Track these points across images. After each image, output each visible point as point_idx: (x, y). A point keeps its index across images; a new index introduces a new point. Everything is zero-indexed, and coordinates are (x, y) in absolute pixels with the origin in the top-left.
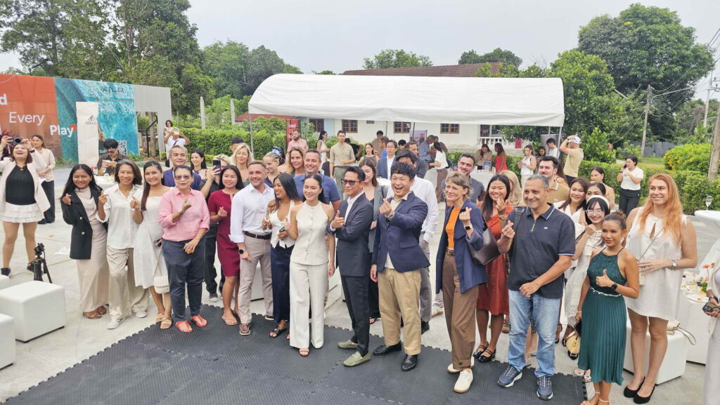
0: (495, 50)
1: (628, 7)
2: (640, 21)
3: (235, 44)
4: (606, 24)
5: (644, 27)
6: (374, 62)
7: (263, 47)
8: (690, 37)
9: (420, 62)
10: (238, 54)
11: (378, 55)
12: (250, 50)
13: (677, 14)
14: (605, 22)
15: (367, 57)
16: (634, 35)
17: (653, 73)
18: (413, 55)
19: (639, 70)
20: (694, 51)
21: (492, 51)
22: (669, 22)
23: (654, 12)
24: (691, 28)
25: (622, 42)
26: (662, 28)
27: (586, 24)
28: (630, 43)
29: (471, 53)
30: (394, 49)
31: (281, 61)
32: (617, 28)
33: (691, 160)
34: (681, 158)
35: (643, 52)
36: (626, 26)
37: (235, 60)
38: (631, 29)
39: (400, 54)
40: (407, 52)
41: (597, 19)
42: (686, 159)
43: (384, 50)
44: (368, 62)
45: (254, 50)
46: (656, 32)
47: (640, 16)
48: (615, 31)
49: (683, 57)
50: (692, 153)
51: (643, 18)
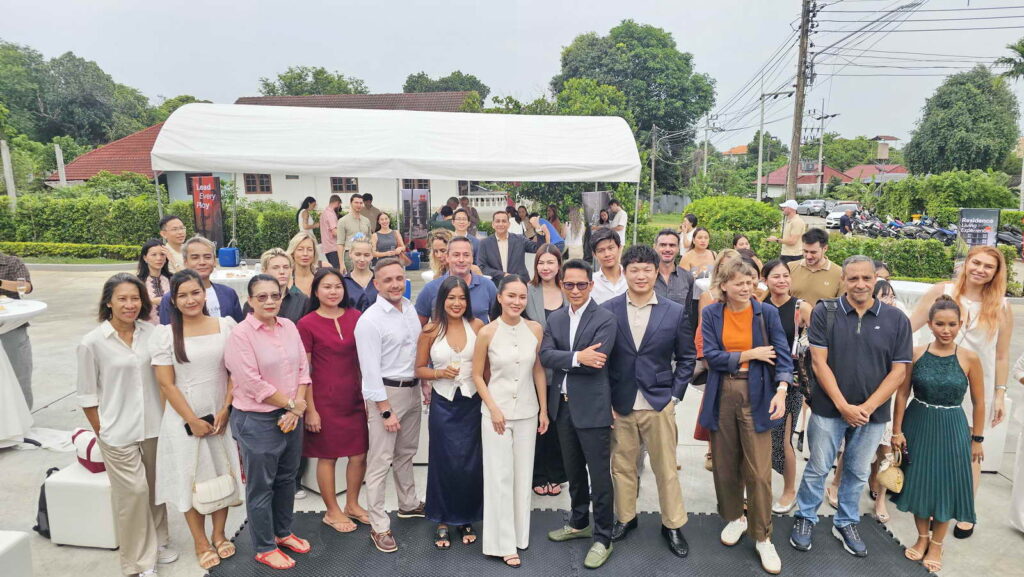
0: (453, 74)
1: (618, 24)
2: (635, 42)
3: (14, 48)
4: (595, 45)
5: (639, 50)
6: (277, 84)
7: (70, 53)
8: (688, 65)
9: (350, 86)
10: (23, 65)
11: (283, 73)
12: (47, 59)
13: (672, 36)
14: (592, 42)
15: (264, 77)
16: (629, 61)
17: (652, 109)
18: (340, 77)
19: (637, 105)
20: (693, 82)
21: (450, 75)
22: (665, 46)
23: (649, 31)
24: (688, 54)
25: (615, 68)
26: (659, 52)
27: (569, 43)
28: (624, 70)
29: (421, 76)
30: (310, 67)
31: (108, 78)
32: (608, 50)
33: (718, 217)
34: (706, 215)
35: (640, 82)
36: (618, 49)
37: (18, 74)
38: (623, 52)
39: (319, 74)
40: (331, 71)
41: (581, 39)
42: (712, 216)
43: (293, 67)
44: (267, 85)
45: (53, 60)
46: (654, 57)
47: (636, 35)
48: (606, 53)
49: (684, 90)
50: (717, 208)
51: (639, 40)
